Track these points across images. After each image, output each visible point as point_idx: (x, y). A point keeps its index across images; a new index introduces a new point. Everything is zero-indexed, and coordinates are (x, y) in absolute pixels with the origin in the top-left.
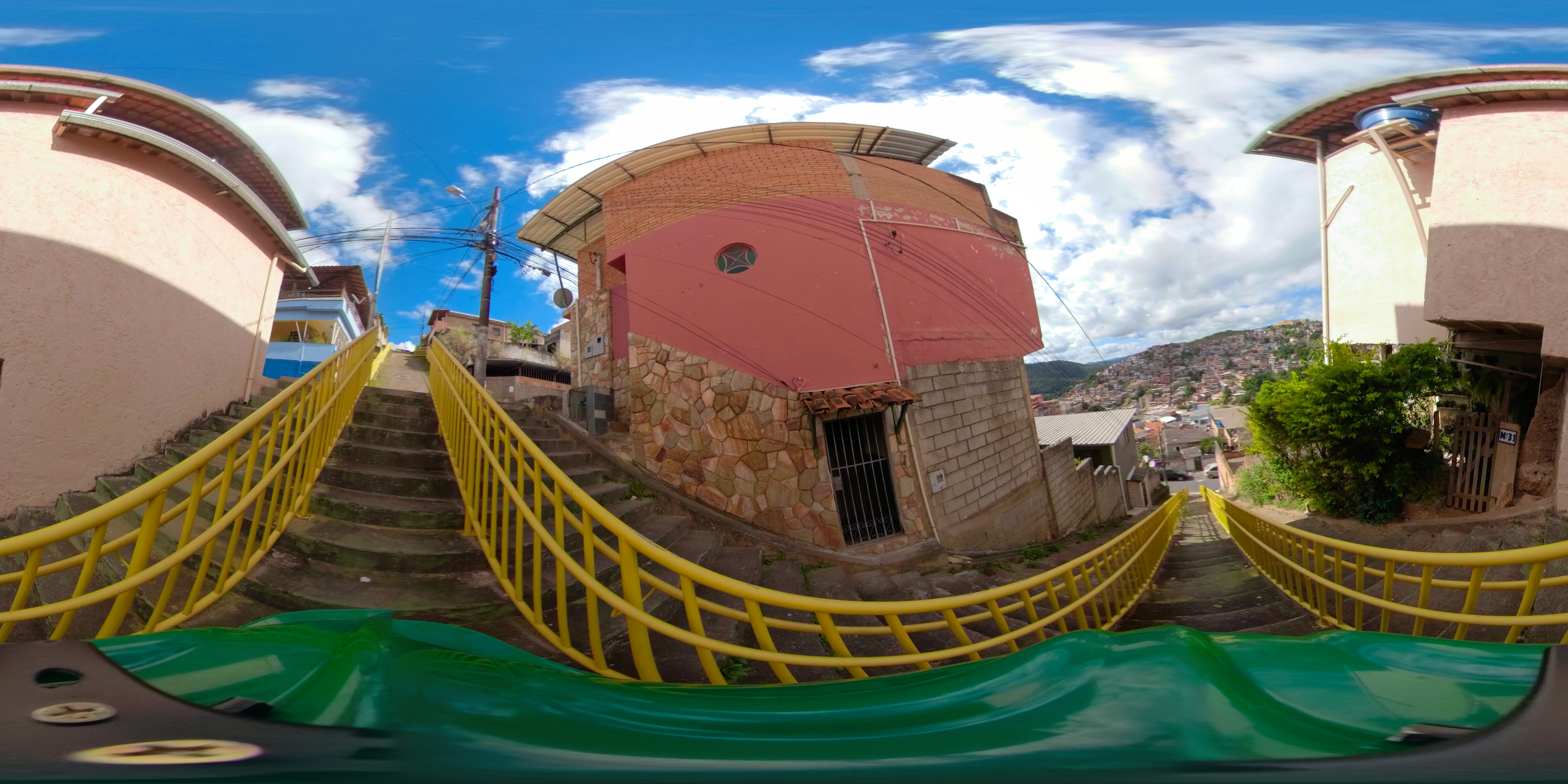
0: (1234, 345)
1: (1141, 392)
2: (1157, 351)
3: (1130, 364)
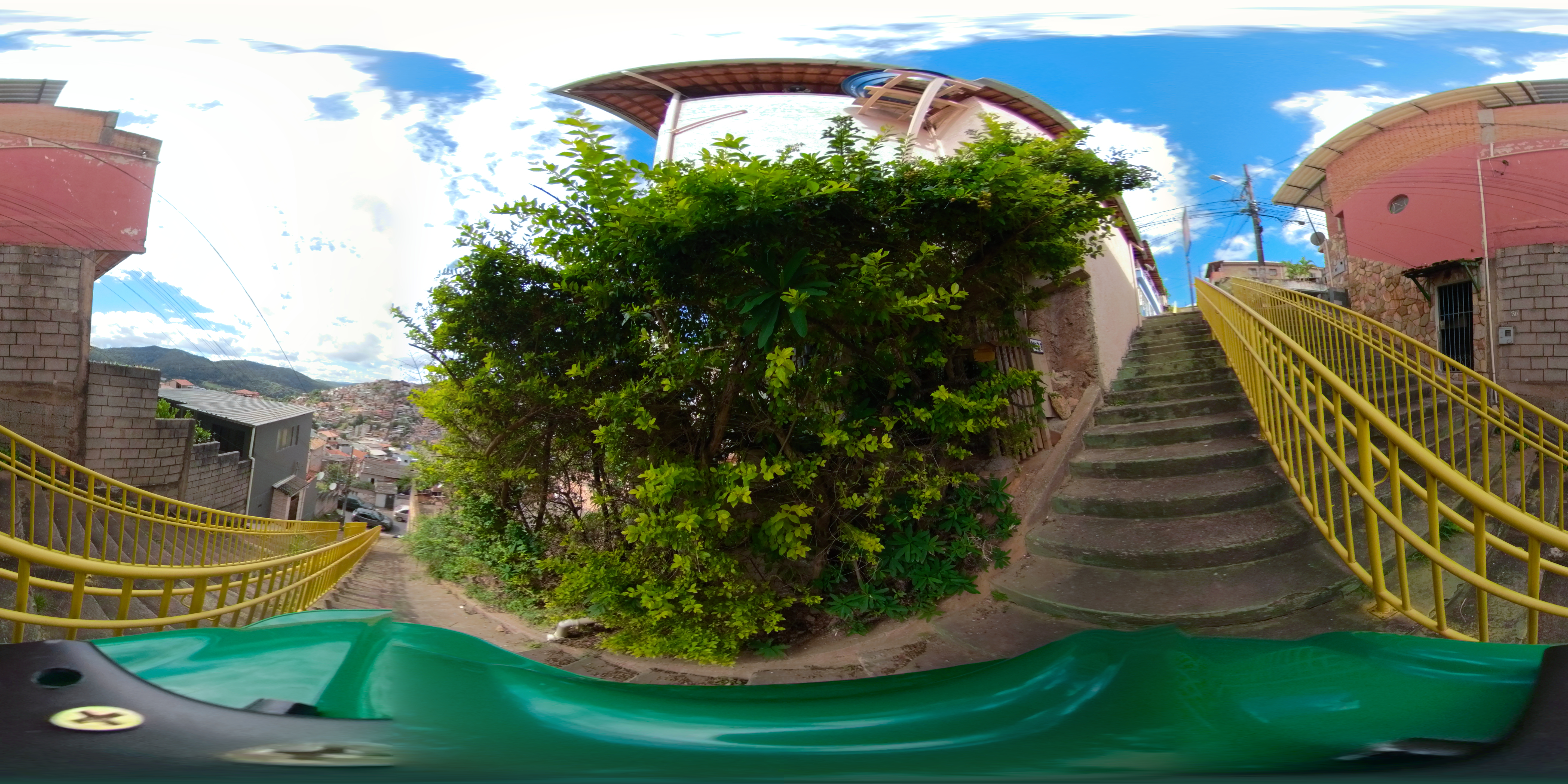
1: (360, 421)
2: (386, 385)
3: (356, 391)
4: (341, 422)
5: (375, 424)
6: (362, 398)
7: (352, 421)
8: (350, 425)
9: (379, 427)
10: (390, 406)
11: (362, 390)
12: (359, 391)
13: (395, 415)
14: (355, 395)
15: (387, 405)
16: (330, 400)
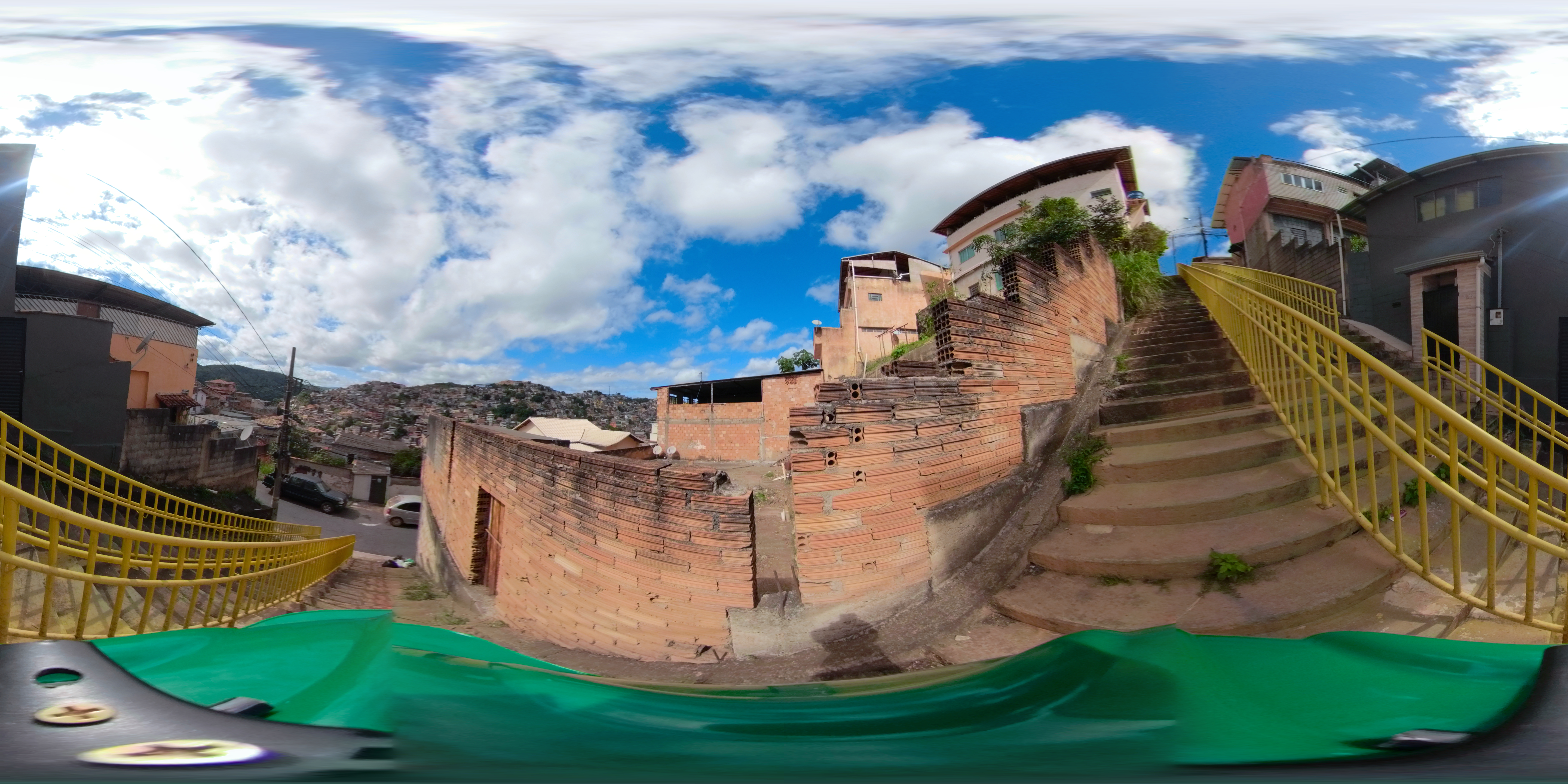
0: (454, 396)
1: (350, 422)
2: (377, 387)
3: (346, 393)
4: (330, 424)
5: (365, 426)
6: (352, 400)
7: (342, 423)
8: (339, 427)
9: (369, 428)
10: (381, 408)
11: (352, 392)
12: (349, 393)
13: (386, 416)
14: (345, 397)
15: (378, 407)
16: (319, 403)
